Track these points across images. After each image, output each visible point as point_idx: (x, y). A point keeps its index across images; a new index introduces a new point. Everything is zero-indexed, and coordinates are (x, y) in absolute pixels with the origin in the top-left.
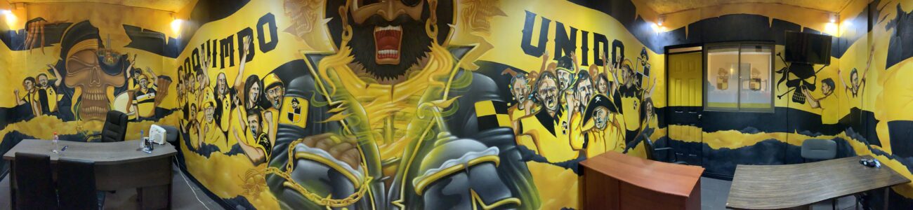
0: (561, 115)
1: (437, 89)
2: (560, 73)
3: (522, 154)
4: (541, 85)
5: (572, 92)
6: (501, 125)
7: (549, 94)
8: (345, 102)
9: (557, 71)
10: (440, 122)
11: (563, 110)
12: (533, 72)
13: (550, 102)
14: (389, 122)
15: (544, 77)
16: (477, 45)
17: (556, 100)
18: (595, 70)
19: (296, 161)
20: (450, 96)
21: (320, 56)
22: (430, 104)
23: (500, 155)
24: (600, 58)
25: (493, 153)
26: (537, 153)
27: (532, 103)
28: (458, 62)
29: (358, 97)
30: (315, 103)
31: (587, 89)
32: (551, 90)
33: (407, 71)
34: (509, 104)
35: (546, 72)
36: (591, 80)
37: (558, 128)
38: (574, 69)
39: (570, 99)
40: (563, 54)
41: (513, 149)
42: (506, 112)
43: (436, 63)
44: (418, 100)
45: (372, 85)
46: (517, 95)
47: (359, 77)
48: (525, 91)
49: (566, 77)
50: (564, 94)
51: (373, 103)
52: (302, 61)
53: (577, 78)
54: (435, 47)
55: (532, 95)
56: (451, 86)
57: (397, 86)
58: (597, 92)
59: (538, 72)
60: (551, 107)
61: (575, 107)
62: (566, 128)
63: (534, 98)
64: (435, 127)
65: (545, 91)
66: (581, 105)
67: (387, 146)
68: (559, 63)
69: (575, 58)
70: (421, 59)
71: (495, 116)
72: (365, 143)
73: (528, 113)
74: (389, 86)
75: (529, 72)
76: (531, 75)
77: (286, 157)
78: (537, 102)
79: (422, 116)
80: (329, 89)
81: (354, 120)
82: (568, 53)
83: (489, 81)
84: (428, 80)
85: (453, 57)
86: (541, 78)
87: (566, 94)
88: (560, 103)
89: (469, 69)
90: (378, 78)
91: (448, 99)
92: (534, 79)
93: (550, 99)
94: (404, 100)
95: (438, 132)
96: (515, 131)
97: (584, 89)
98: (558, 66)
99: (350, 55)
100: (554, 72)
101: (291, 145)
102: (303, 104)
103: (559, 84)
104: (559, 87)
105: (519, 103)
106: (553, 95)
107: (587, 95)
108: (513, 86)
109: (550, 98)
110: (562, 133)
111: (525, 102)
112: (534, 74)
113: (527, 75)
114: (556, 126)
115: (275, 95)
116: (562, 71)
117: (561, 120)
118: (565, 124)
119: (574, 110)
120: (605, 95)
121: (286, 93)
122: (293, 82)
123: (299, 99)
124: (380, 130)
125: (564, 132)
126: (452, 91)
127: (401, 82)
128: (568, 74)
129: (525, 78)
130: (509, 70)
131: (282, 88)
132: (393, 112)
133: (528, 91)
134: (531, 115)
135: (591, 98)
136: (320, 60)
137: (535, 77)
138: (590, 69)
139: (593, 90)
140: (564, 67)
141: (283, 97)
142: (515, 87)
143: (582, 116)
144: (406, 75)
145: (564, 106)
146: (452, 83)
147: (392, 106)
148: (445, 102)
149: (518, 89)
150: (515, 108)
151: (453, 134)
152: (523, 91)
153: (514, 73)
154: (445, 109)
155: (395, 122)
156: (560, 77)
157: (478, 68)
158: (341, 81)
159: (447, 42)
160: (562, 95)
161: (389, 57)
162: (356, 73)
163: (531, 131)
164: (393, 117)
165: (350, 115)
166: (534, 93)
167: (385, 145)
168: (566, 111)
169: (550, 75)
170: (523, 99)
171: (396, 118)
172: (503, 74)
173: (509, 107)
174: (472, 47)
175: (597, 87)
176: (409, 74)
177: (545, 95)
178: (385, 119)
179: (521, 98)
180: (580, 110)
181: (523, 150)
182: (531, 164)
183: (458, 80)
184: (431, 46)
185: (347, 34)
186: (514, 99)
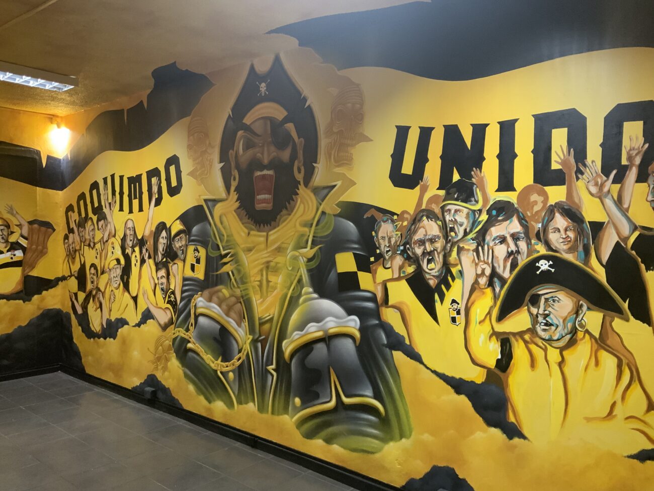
0: (448, 287)
1: (303, 235)
2: (449, 210)
3: (387, 336)
4: (415, 232)
5: (474, 246)
6: (362, 287)
7: (429, 247)
8: (232, 251)
9: (443, 208)
10: (305, 276)
11: (453, 279)
12: (404, 212)
13: (429, 261)
14: (264, 273)
15: (420, 220)
16: (339, 183)
17: (439, 259)
18: (534, 197)
19: (196, 317)
20: (314, 244)
21: (215, 201)
22: (296, 253)
23: (362, 330)
24: (555, 166)
25: (352, 324)
26: (407, 342)
27: (403, 259)
28: (321, 204)
29: (242, 246)
30: (211, 253)
31: (509, 240)
32: (432, 241)
33: (278, 217)
34: (372, 259)
35: (423, 211)
36: (522, 220)
37: (443, 309)
38: (477, 202)
39: (467, 260)
40: (456, 177)
41: (376, 325)
42: (368, 270)
43: (302, 206)
44: (287, 249)
45: (252, 233)
46: (382, 247)
47: (243, 224)
48: (393, 241)
49: (461, 218)
50: (455, 249)
51: (253, 251)
52: (201, 206)
53: (484, 217)
54: (302, 190)
55: (402, 248)
56: (314, 233)
57: (271, 233)
58: (542, 250)
59: (412, 212)
60: (432, 270)
61: (478, 276)
62: (458, 313)
63: (404, 252)
64: (300, 281)
65: (422, 242)
66: (494, 274)
67: (263, 301)
68: (448, 193)
69: (482, 180)
70: (289, 203)
71: (356, 273)
72: (247, 297)
73: (396, 276)
74: (265, 234)
75: (399, 213)
76: (401, 216)
77: (189, 314)
78: (408, 258)
79: (290, 267)
80: (221, 237)
81: (239, 271)
82: (466, 174)
83: (351, 226)
84: (295, 226)
85: (317, 200)
86: (416, 220)
87: (460, 250)
88: (446, 265)
89: (332, 213)
90: (256, 225)
91: (311, 249)
92: (405, 223)
93: (430, 256)
94: (276, 249)
95: (302, 288)
96: (379, 299)
97: (503, 240)
98: (444, 200)
99: (236, 202)
100: (437, 210)
101: (193, 300)
102: (202, 253)
103: (446, 230)
104: (446, 236)
105: (384, 259)
106: (435, 250)
107: (510, 254)
108: (377, 233)
109: (431, 253)
110: (449, 320)
111: (392, 258)
112: (406, 216)
113: (395, 217)
114: (438, 304)
115: (180, 245)
116: (453, 208)
117: (449, 296)
118: (455, 306)
119: (476, 282)
120: (570, 257)
121: (189, 242)
122: (195, 229)
123: (200, 248)
124: (258, 283)
125: (454, 320)
126: (315, 239)
127: (275, 228)
128: (466, 211)
129: (393, 221)
130: (372, 212)
131: (186, 236)
132: (268, 262)
133: (396, 242)
134: (399, 279)
135: (522, 261)
136: (214, 206)
137: (407, 219)
138: (519, 197)
139: (529, 244)
140: (457, 200)
141: (187, 246)
142: (380, 235)
143: (496, 298)
144: (277, 220)
145: (454, 270)
146: (315, 229)
147: (266, 255)
148: (309, 252)
149: (383, 238)
150: (380, 265)
151: (315, 291)
152: (390, 242)
153: (378, 215)
154: (310, 260)
155: (269, 273)
156: (448, 218)
157: (339, 210)
158: (230, 228)
159: (311, 184)
160: (451, 250)
161: (265, 203)
162: (241, 219)
163: (401, 303)
164: (268, 267)
165: (236, 265)
166: (404, 245)
167: (262, 300)
168: (458, 282)
169: (431, 215)
170: (390, 253)
171: (270, 270)
172: (365, 217)
173: (372, 263)
174: (335, 186)
175: (542, 236)
176: (280, 220)
177: (422, 248)
178: (261, 270)
179: (388, 252)
180: (491, 284)
181: (388, 329)
182: (398, 356)
183: (320, 227)
184: (298, 189)
185: (234, 179)
186: (378, 251)
